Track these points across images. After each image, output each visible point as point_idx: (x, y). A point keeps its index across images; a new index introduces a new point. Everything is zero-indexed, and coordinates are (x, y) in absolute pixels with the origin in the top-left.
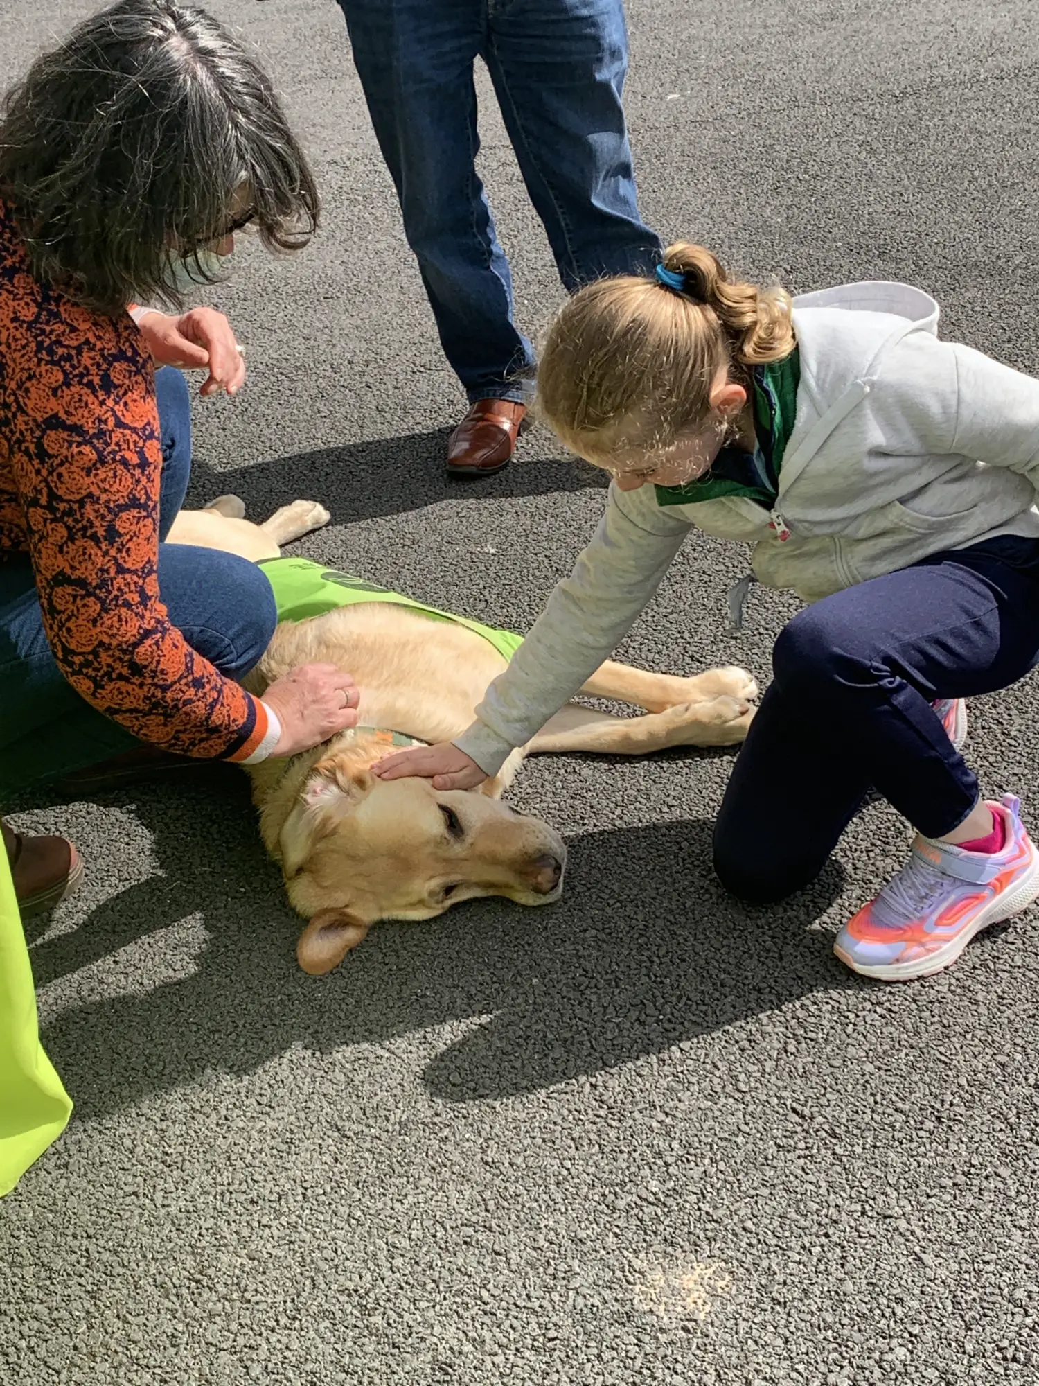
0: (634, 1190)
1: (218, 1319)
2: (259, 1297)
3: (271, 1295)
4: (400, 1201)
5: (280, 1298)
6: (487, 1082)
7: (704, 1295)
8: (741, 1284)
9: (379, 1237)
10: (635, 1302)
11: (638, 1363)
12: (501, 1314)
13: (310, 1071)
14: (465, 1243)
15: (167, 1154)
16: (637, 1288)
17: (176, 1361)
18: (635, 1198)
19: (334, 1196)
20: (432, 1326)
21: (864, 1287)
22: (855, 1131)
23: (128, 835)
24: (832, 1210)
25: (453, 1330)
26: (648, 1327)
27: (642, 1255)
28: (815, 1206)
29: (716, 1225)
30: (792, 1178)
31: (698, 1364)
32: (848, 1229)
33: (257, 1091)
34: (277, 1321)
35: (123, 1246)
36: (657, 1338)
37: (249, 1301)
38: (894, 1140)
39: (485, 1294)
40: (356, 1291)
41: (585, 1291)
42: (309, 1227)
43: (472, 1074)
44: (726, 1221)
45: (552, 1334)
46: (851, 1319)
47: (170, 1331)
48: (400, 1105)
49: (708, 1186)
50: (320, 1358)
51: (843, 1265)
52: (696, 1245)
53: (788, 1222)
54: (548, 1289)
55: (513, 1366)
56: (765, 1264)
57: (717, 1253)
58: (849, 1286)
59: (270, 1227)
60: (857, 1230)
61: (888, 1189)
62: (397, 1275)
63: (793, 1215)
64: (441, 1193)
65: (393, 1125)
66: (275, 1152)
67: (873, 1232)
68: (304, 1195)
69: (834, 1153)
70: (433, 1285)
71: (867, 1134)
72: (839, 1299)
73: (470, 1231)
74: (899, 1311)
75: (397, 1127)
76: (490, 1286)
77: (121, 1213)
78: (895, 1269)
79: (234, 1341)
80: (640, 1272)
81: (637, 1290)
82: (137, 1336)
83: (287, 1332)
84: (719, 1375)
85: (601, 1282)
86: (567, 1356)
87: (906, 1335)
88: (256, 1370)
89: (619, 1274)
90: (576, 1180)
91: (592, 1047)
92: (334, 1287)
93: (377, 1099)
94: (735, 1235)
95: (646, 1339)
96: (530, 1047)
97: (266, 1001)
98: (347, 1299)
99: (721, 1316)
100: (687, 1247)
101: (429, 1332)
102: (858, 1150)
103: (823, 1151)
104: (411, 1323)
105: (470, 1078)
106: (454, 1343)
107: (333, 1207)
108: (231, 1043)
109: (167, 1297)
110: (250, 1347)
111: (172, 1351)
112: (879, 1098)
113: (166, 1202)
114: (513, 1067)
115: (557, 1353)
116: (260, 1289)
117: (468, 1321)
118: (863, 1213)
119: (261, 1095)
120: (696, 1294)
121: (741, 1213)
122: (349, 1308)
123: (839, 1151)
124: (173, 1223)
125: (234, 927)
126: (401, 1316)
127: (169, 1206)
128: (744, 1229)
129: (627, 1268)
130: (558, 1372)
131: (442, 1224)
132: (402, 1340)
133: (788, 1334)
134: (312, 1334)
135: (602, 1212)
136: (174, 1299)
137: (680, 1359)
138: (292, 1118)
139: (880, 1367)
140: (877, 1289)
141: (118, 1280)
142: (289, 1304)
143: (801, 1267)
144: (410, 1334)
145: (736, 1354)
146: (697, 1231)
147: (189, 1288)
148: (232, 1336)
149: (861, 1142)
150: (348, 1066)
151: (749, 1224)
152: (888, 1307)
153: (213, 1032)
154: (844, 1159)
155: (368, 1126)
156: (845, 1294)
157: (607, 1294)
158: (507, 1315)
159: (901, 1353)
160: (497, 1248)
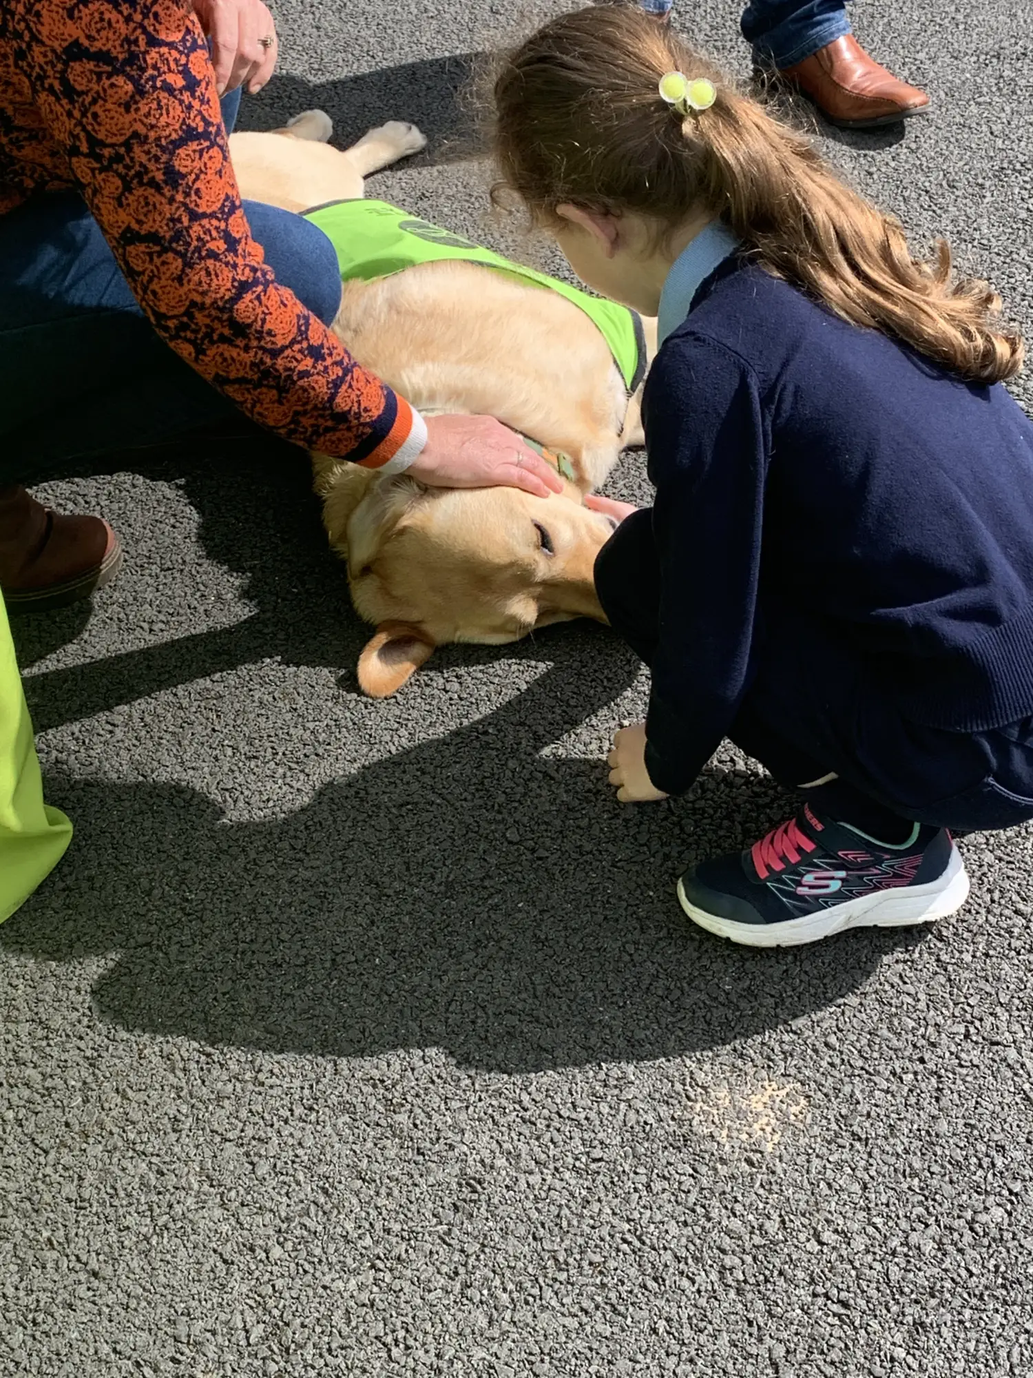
0: (703, 986)
1: (226, 1103)
2: (274, 1080)
3: (288, 1079)
4: (440, 977)
5: (297, 1083)
6: (548, 842)
7: (773, 1122)
8: (817, 1112)
9: (414, 1020)
10: (695, 1123)
11: (692, 1198)
12: (541, 1124)
13: (353, 814)
14: (508, 1033)
15: (187, 900)
16: (698, 1107)
17: (177, 1149)
18: (704, 997)
19: (366, 965)
20: (463, 1131)
21: (961, 1128)
22: (966, 935)
23: (174, 515)
24: (931, 1029)
25: (486, 1138)
26: (707, 1156)
27: (707, 1067)
28: (912, 1024)
29: (795, 1037)
30: (887, 987)
31: (761, 1206)
32: (947, 1054)
33: (292, 833)
34: (291, 1110)
35: (129, 1006)
36: (715, 1169)
37: (262, 1084)
38: (1010, 949)
39: (525, 1098)
40: (382, 1081)
41: (638, 1104)
42: (336, 1001)
43: (532, 831)
44: (807, 1033)
45: (597, 1153)
46: (943, 1167)
47: (172, 1113)
48: (448, 862)
49: (789, 989)
50: (335, 1160)
51: (937, 1100)
52: (770, 1059)
53: (877, 1041)
54: (598, 1098)
55: (549, 1189)
56: (847, 1089)
57: (793, 1071)
58: (943, 1126)
59: (293, 996)
60: (957, 1057)
61: (998, 1009)
62: (429, 1066)
63: (885, 1032)
64: (485, 972)
65: (440, 885)
66: (305, 907)
67: (976, 1062)
68: (333, 960)
69: (938, 960)
70: (468, 1082)
71: (979, 939)
72: (930, 1140)
73: (514, 1020)
74: (999, 1162)
75: (442, 888)
76: (532, 1089)
77: (131, 966)
78: (998, 1109)
79: (242, 1131)
80: (703, 1087)
81: (698, 1109)
82: (136, 1115)
83: (301, 1124)
84: (783, 1222)
85: (657, 1096)
86: (612, 1182)
87: (1005, 1193)
88: (263, 1169)
89: (678, 1087)
90: (638, 969)
91: (669, 809)
92: (359, 1075)
93: (423, 853)
94: (816, 1051)
95: (704, 1169)
96: (600, 804)
97: (311, 725)
98: (371, 1089)
99: (791, 1150)
100: (760, 1061)
101: (458, 1139)
102: (967, 958)
103: (926, 956)
104: (439, 1126)
105: (530, 835)
106: (486, 1154)
107: (365, 978)
108: (269, 772)
109: (173, 1071)
110: (259, 1139)
111: (173, 1137)
112: (997, 895)
113: (180, 958)
114: (579, 827)
115: (601, 1177)
116: (276, 1071)
117: (503, 1129)
118: (967, 1036)
119: (296, 837)
120: (765, 1120)
121: (825, 1025)
122: (373, 1102)
123: (944, 958)
124: (186, 983)
125: (281, 636)
126: (430, 1117)
127: (184, 962)
128: (827, 1044)
129: (688, 1080)
130: (599, 1200)
131: (483, 1008)
132: (428, 1145)
133: (867, 1177)
134: (329, 1130)
135: (665, 1010)
136: (181, 1074)
137: (740, 1198)
138: (328, 868)
139: (972, 1229)
140: (976, 1132)
141: (121, 1047)
142: (306, 1092)
143: (889, 1096)
144: (438, 1139)
145: (806, 1197)
146: (772, 1043)
147: (198, 1062)
148: (241, 1125)
149: (971, 949)
150: (394, 810)
151: (832, 1040)
152: (988, 1156)
153: (249, 758)
154: (950, 968)
155: (410, 884)
156: (937, 1136)
157: (663, 1110)
158: (548, 1126)
159: (998, 1213)
160: (542, 1042)
